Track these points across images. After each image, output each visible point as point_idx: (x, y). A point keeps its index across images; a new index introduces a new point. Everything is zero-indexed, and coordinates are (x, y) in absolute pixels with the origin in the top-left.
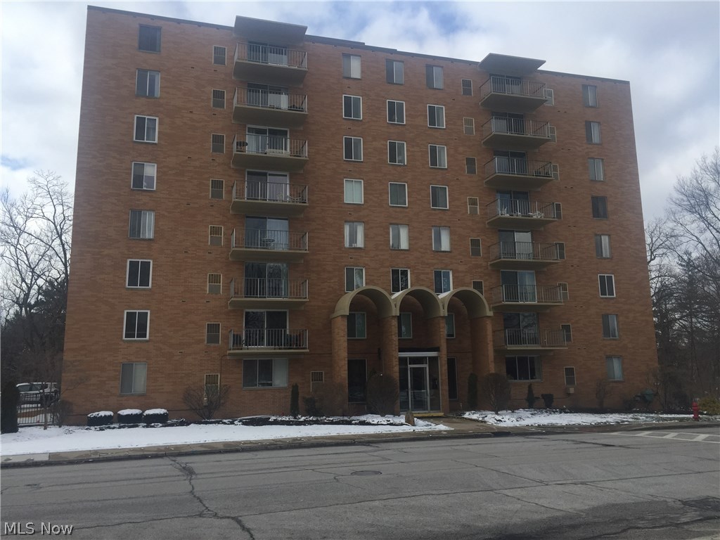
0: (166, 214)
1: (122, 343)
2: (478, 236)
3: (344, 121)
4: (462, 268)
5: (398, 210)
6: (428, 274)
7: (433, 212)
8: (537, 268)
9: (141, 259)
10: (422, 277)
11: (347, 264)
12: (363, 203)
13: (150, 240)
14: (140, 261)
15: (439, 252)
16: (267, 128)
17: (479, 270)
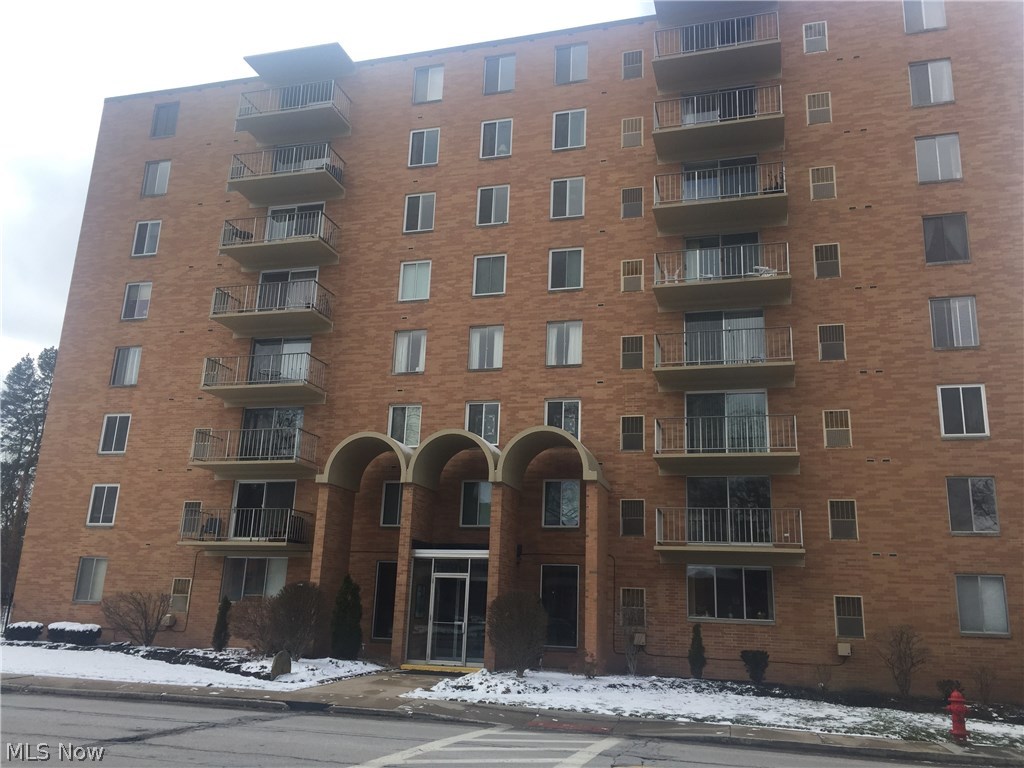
0: (155, 348)
1: (83, 529)
2: (639, 330)
3: (410, 171)
4: (600, 393)
5: (486, 301)
6: (532, 408)
7: (551, 296)
8: (773, 381)
9: (120, 413)
10: (522, 415)
11: (392, 400)
12: (428, 297)
13: (132, 386)
14: (119, 415)
15: (562, 366)
16: (295, 206)
17: (638, 395)
